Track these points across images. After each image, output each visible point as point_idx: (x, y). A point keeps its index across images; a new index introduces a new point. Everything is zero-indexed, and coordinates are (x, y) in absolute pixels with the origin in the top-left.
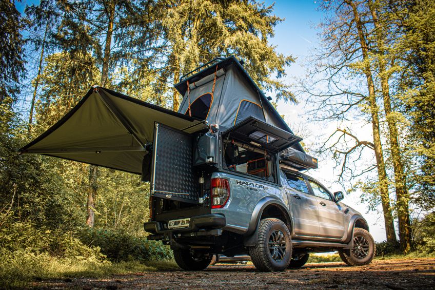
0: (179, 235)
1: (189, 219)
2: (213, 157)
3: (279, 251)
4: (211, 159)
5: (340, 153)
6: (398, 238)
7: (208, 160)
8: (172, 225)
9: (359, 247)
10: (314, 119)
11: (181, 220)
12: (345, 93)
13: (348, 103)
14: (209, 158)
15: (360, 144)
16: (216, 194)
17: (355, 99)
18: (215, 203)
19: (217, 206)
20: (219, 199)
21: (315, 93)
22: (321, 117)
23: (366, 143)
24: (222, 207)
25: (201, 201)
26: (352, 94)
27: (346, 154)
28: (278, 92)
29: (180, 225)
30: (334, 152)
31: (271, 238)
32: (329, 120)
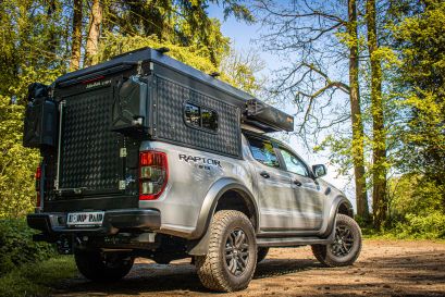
0: (86, 239)
1: (103, 213)
2: (143, 118)
3: (240, 260)
4: (140, 121)
5: (304, 95)
6: (371, 210)
7: (136, 122)
8: (74, 219)
9: (340, 241)
10: (271, 47)
11: (88, 214)
12: (316, 13)
13: (318, 27)
14: (136, 118)
15: (331, 85)
16: (146, 175)
17: (329, 23)
18: (145, 191)
19: (147, 197)
20: (151, 184)
21: (276, 10)
22: (281, 44)
23: (339, 85)
24: (156, 197)
25: (123, 185)
26: (325, 15)
27: (312, 97)
28: (227, 5)
29: (87, 221)
30: (296, 93)
31: (228, 241)
32: (291, 49)
